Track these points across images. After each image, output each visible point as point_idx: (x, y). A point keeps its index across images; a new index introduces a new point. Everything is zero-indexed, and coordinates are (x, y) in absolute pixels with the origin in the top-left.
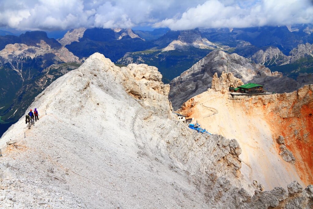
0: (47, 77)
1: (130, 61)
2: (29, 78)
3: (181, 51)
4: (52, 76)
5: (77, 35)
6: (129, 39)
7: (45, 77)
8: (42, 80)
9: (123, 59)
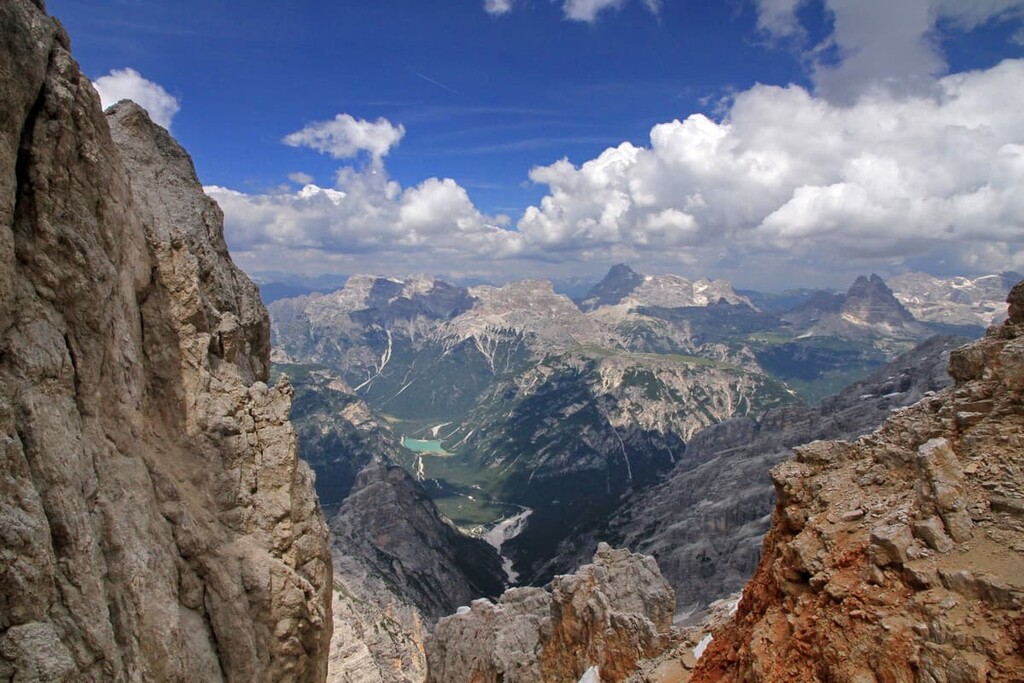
0: (538, 371)
1: (722, 352)
2: (505, 371)
3: (845, 340)
4: (549, 369)
5: (615, 292)
6: (724, 306)
7: (534, 370)
8: (527, 376)
9: (705, 346)
